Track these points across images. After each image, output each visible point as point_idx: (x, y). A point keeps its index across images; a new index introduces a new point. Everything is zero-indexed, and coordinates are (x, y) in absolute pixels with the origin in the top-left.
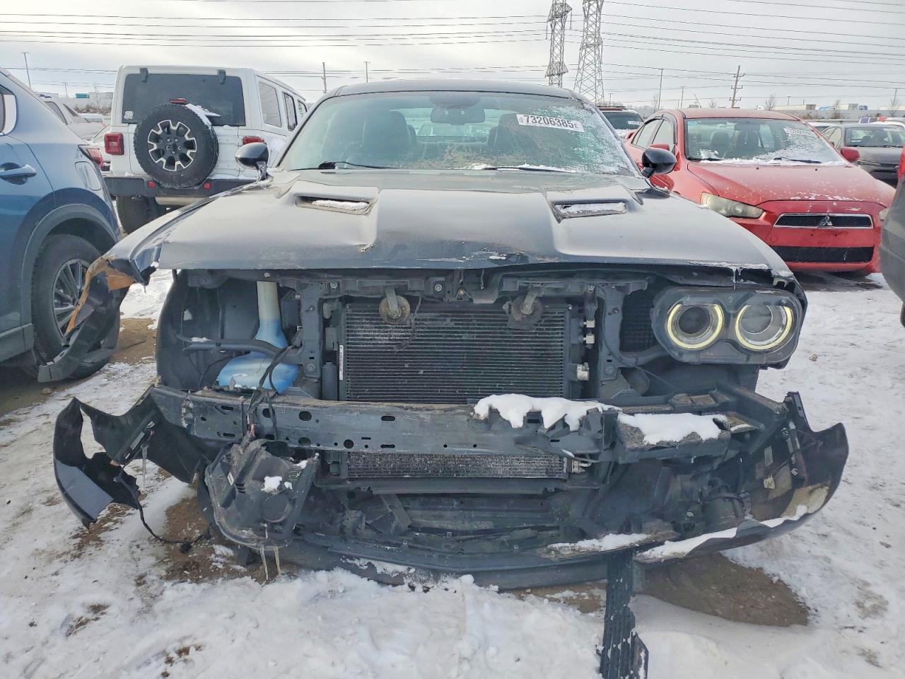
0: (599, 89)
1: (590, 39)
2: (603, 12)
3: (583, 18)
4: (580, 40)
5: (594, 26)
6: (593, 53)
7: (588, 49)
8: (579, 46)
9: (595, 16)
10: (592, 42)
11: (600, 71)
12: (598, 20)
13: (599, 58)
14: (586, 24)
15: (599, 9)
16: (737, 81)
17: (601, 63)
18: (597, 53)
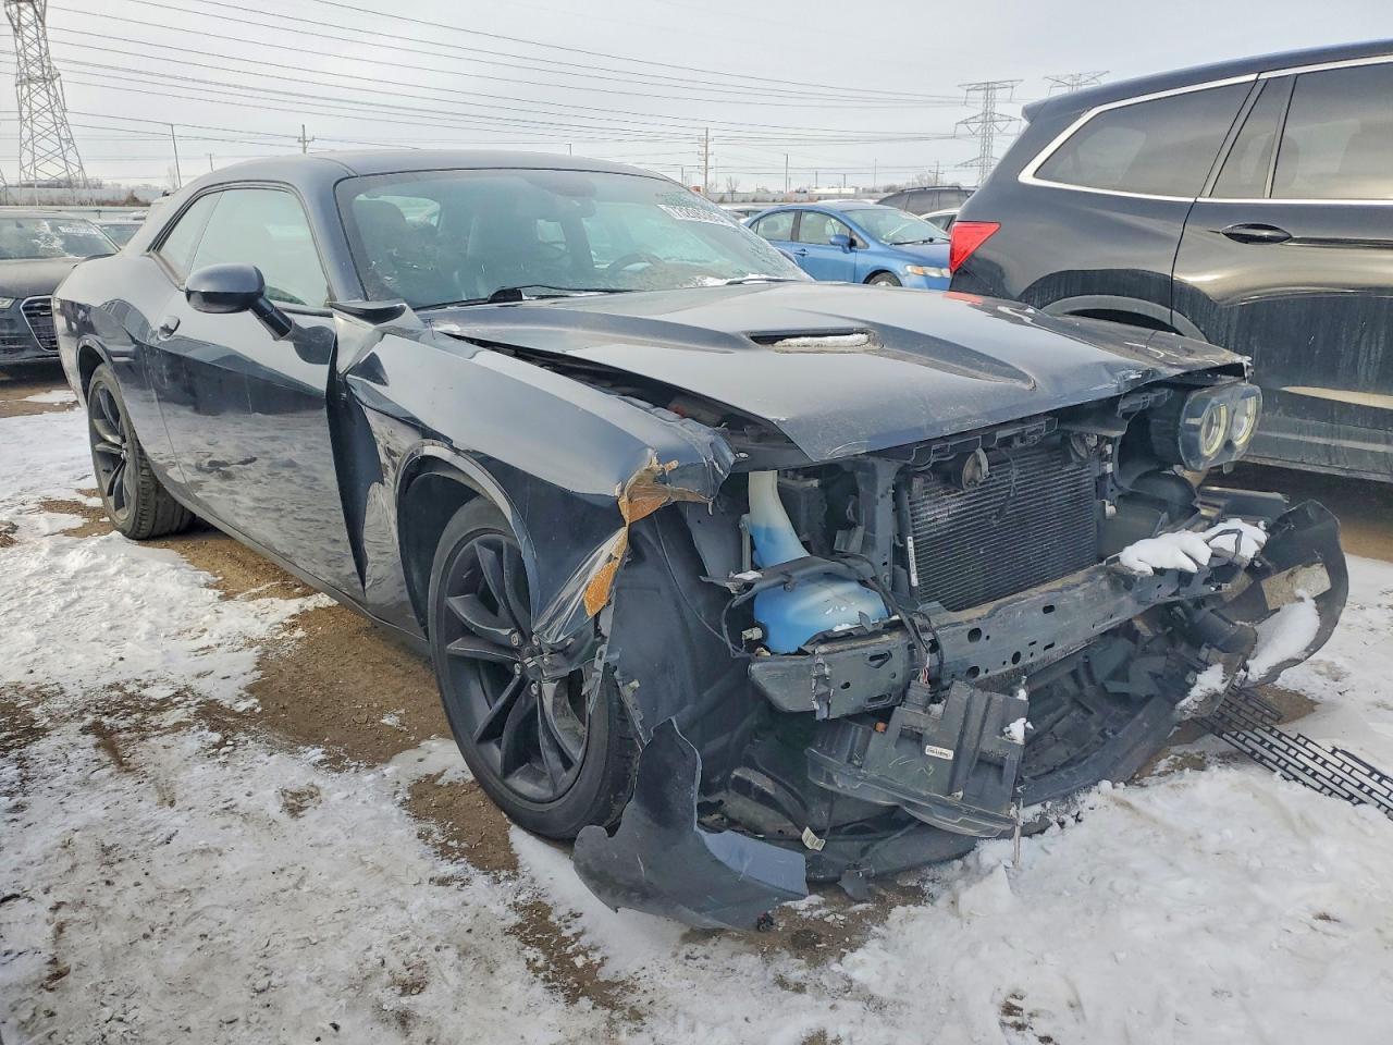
0: (71, 155)
1: (32, 69)
2: (47, 21)
3: (10, 30)
4: (14, 69)
5: (36, 46)
6: (44, 93)
7: (33, 86)
8: (13, 80)
9: (33, 29)
10: (39, 73)
11: (64, 123)
12: (41, 38)
13: (57, 101)
14: (19, 42)
15: (40, 17)
16: (305, 148)
17: (65, 110)
18: (51, 92)
